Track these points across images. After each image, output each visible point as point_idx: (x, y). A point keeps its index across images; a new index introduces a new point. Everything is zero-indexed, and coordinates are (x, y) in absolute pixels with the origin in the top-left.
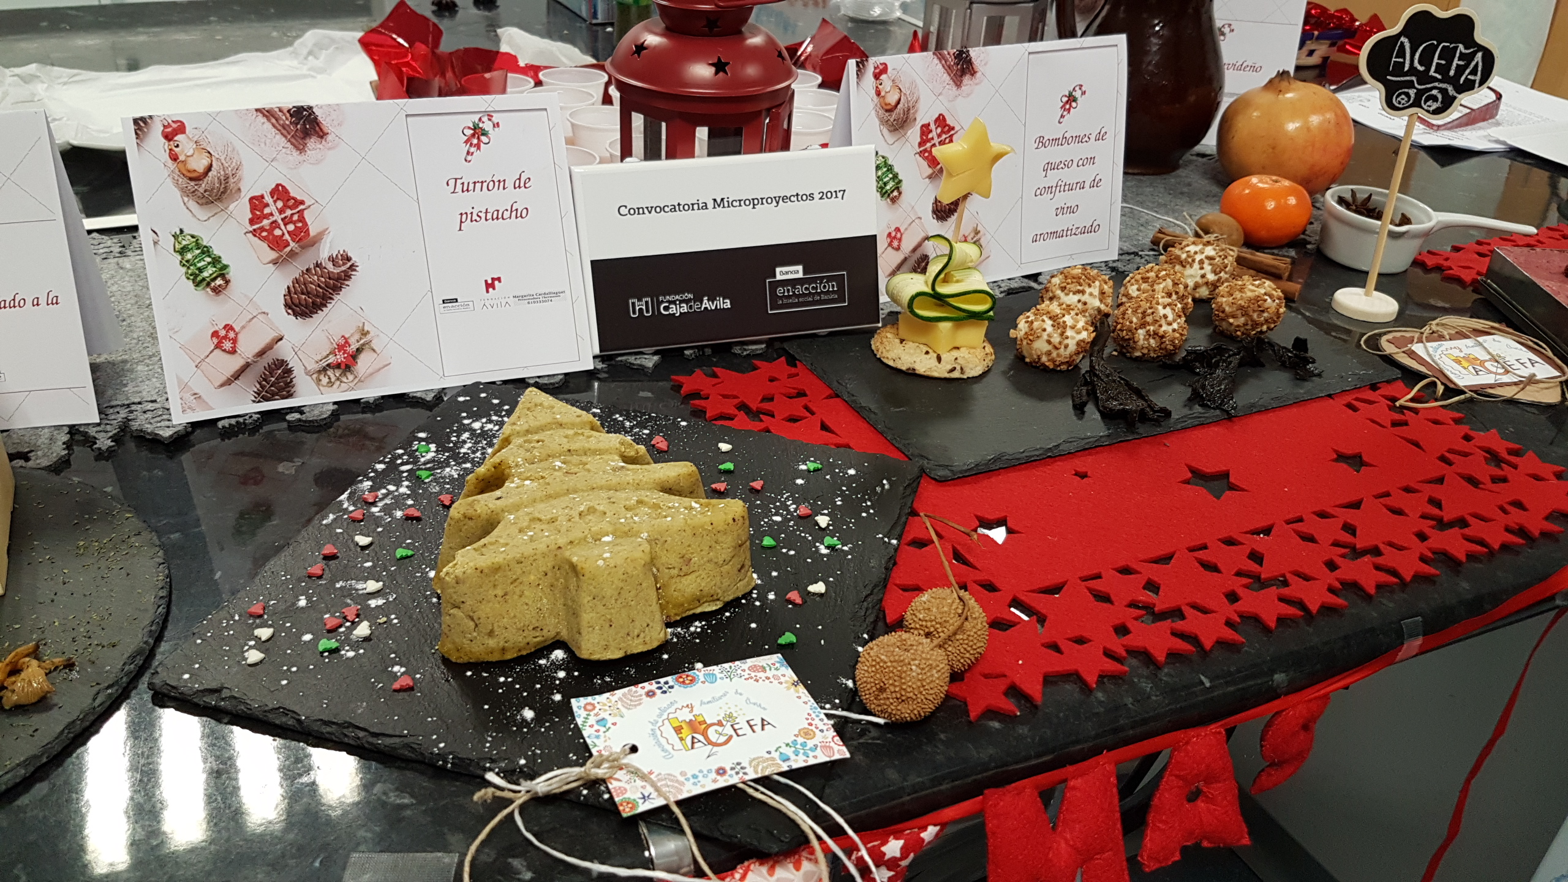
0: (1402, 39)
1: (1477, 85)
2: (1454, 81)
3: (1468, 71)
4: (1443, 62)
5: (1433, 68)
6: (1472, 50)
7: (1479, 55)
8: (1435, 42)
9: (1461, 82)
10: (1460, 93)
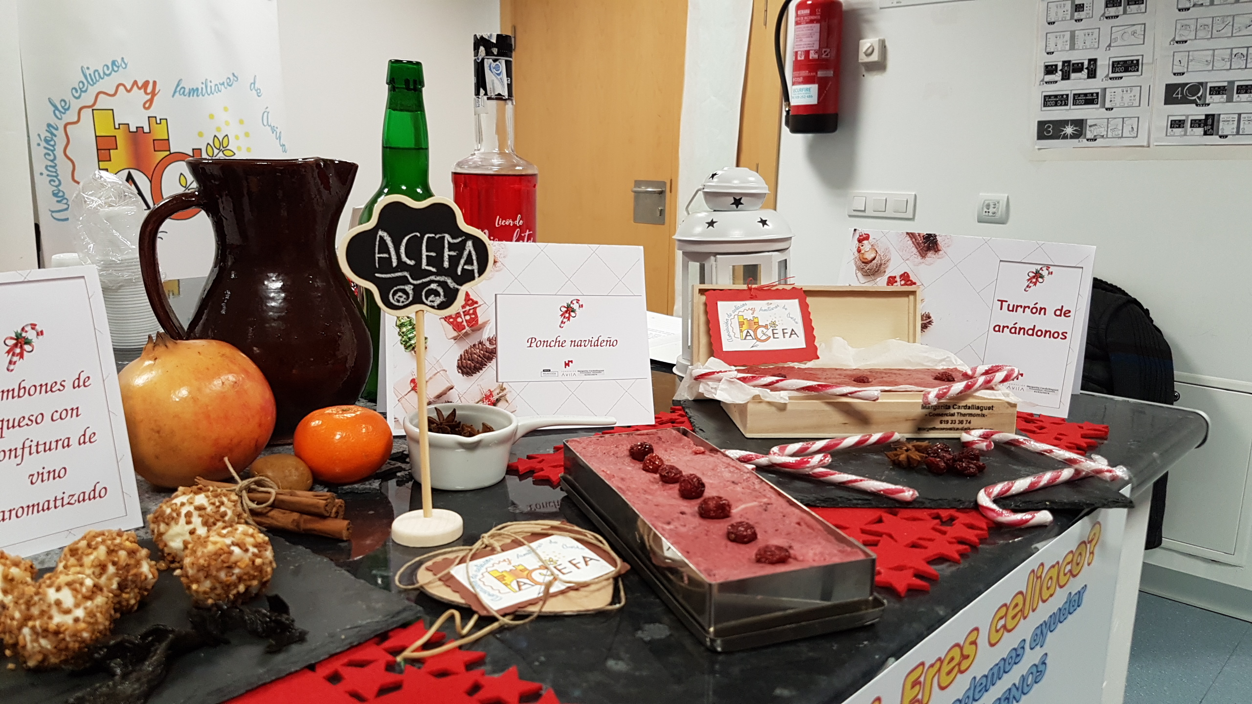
0: (380, 233)
1: (476, 275)
2: (451, 272)
3: (462, 261)
4: (433, 254)
5: (424, 261)
6: (460, 239)
7: (469, 244)
8: (418, 234)
9: (459, 273)
10: (461, 285)
